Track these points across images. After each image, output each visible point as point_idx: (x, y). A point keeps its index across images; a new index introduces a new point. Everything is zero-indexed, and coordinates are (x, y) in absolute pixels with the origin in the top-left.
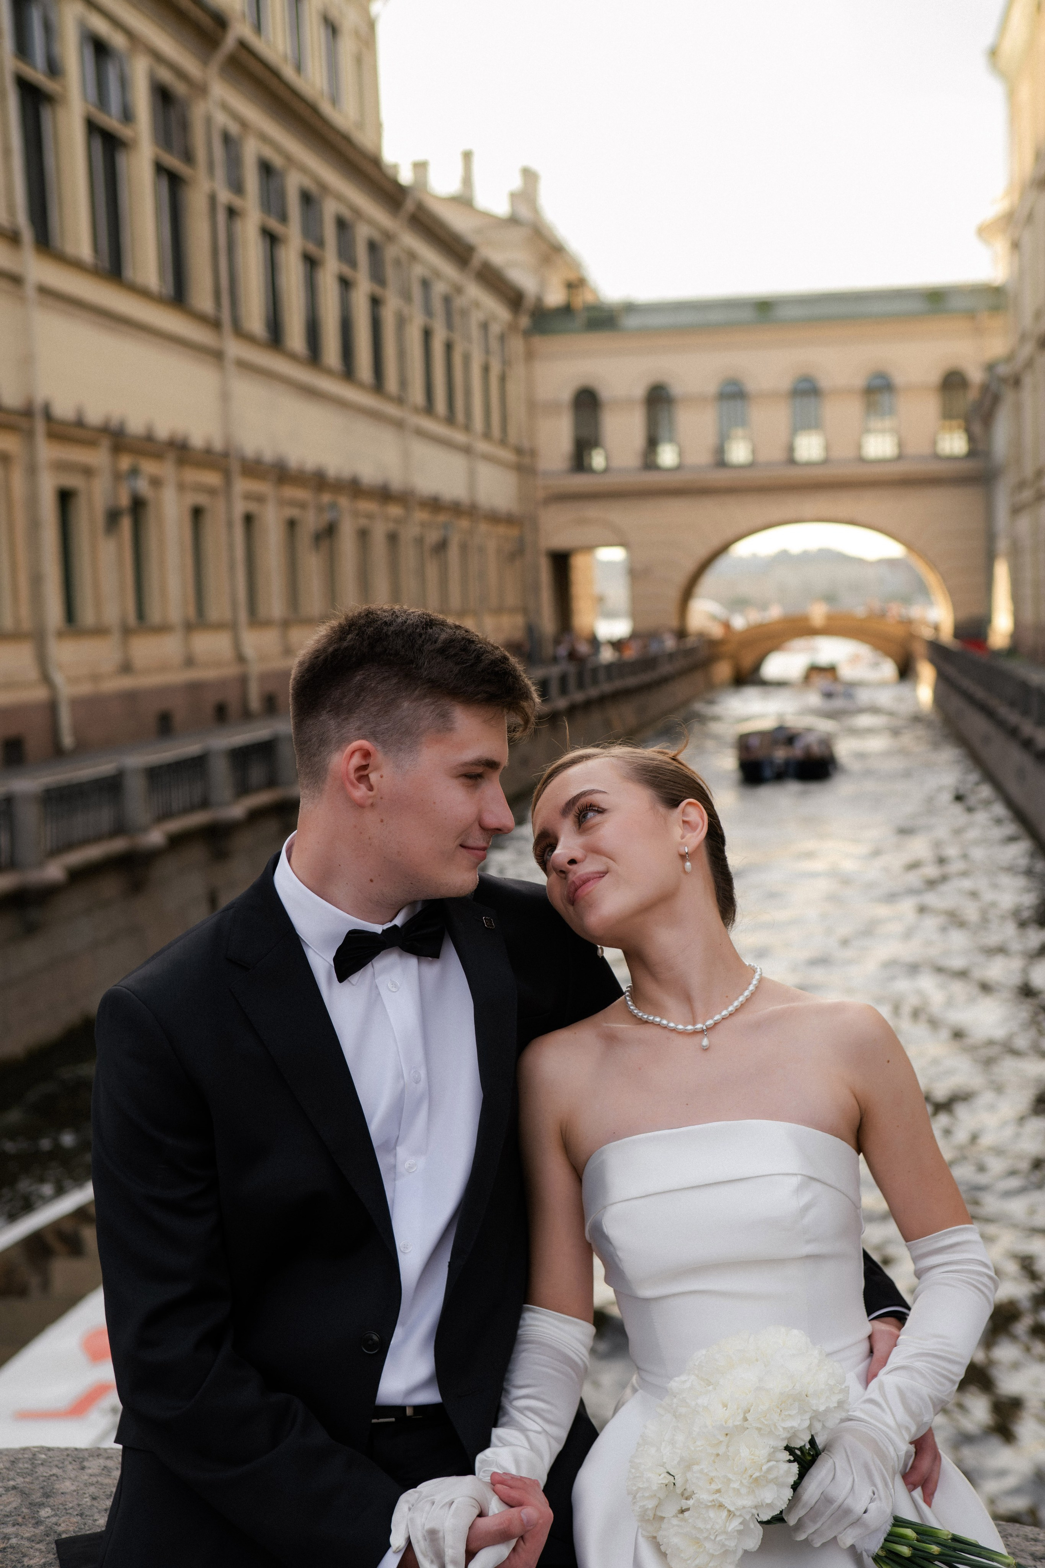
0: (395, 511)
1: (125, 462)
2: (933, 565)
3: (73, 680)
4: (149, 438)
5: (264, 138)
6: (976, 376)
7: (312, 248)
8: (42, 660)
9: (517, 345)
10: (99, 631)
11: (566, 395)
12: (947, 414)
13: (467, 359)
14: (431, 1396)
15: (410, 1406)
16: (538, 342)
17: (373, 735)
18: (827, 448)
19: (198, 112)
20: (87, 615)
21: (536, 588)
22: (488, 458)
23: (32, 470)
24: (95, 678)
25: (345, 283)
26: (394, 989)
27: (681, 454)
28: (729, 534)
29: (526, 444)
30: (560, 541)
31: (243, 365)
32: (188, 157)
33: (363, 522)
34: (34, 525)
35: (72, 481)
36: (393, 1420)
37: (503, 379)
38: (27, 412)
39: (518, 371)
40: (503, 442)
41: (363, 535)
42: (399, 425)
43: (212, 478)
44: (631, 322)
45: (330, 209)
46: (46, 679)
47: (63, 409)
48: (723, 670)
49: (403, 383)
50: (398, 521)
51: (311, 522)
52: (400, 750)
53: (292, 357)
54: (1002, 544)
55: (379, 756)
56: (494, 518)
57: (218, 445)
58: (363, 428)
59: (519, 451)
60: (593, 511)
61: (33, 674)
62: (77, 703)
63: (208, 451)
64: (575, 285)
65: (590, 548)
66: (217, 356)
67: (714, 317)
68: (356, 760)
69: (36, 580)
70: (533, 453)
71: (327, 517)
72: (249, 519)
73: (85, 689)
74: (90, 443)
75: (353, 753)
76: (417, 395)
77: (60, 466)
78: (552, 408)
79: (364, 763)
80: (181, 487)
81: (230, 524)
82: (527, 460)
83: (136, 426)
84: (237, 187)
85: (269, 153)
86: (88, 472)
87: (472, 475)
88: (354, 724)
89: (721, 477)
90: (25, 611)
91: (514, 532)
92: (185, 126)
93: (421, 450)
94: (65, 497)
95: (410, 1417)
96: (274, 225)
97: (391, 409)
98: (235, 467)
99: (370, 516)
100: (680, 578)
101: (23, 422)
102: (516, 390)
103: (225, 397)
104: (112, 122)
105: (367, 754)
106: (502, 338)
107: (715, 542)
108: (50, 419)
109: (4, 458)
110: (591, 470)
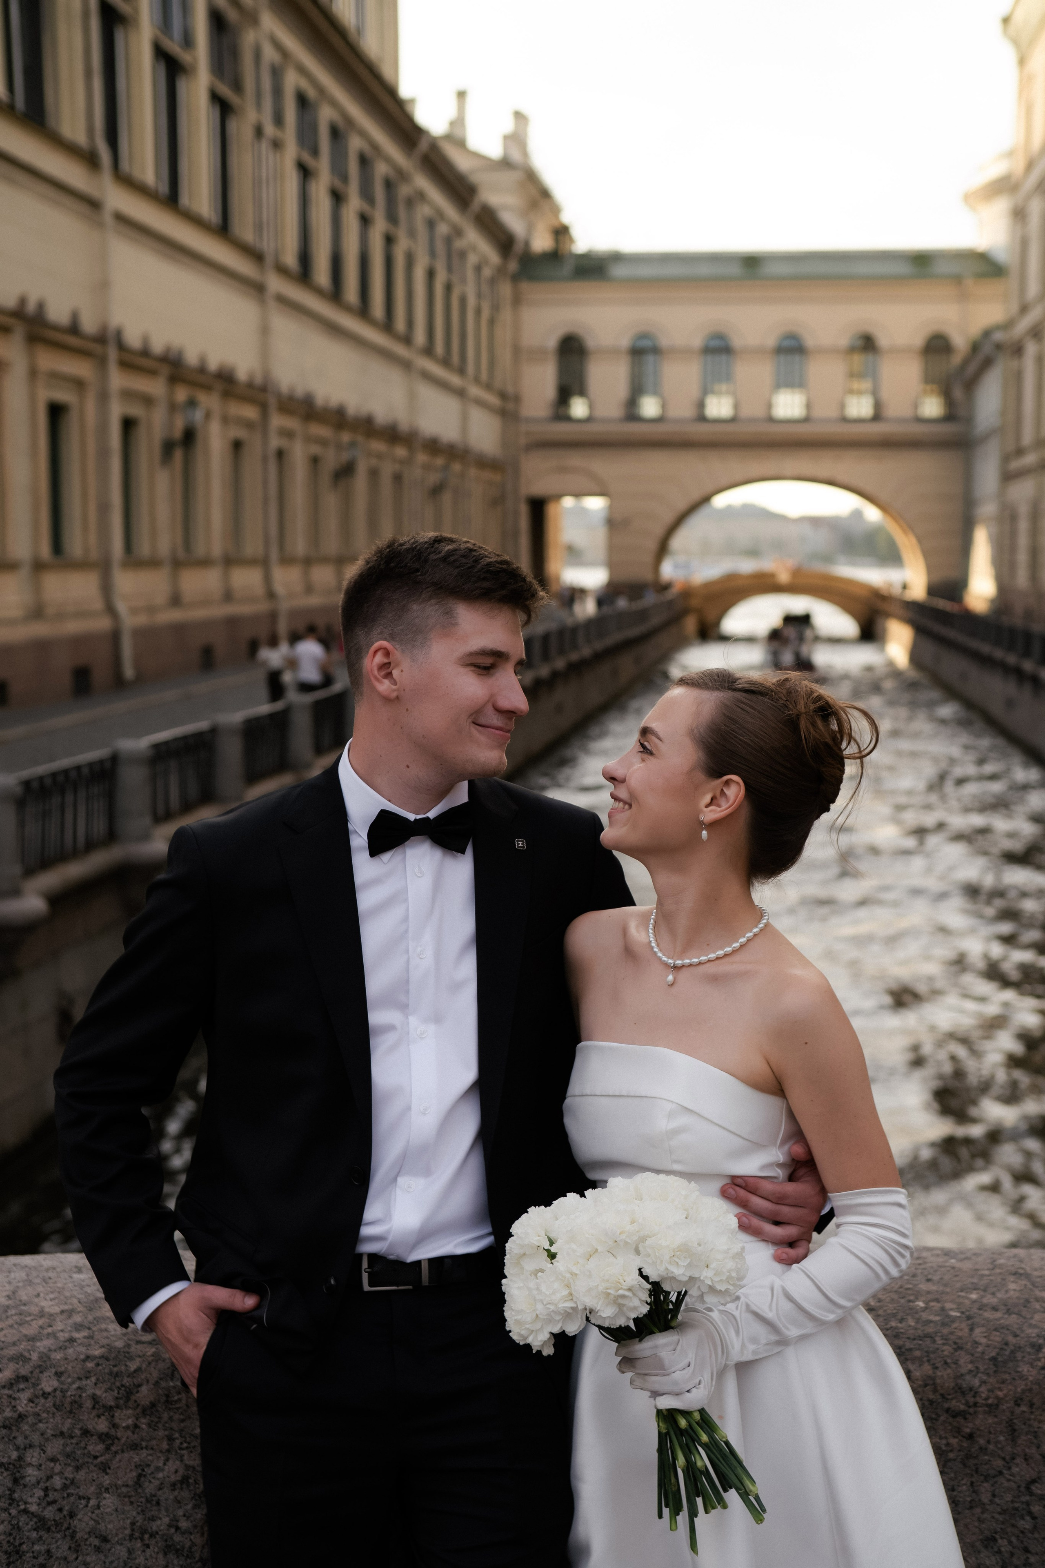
0: (401, 452)
1: (181, 394)
2: (908, 526)
3: (134, 611)
4: (202, 370)
5: (302, 70)
6: (960, 341)
7: (338, 184)
8: (107, 588)
9: (506, 289)
10: (153, 563)
11: (552, 343)
12: (928, 379)
13: (463, 300)
16: (525, 286)
18: (809, 406)
19: (249, 38)
20: (144, 548)
21: (516, 534)
22: (480, 403)
23: (103, 397)
24: (151, 610)
25: (365, 220)
27: (664, 406)
28: (709, 488)
29: (510, 389)
30: (538, 488)
31: (282, 300)
32: (237, 86)
33: (374, 462)
34: (103, 453)
35: (135, 410)
37: (492, 322)
38: (101, 339)
39: (506, 315)
40: (488, 387)
41: (374, 473)
42: (406, 365)
43: (250, 412)
44: (619, 271)
45: (355, 144)
46: (110, 609)
47: (133, 338)
48: (690, 624)
49: (410, 323)
50: (402, 462)
51: (332, 460)
53: (318, 291)
54: (988, 509)
56: (484, 463)
57: (258, 380)
58: (378, 368)
59: (503, 395)
60: (575, 459)
61: (98, 605)
62: (140, 634)
63: (250, 385)
64: (561, 232)
65: (558, 497)
66: (258, 289)
67: (704, 270)
69: (104, 508)
70: (517, 399)
71: (345, 456)
72: (280, 454)
73: (141, 620)
74: (151, 373)
76: (420, 337)
77: (128, 395)
78: (537, 354)
80: (226, 420)
81: (265, 459)
82: (510, 406)
83: (191, 358)
84: (279, 120)
85: (304, 84)
86: (148, 401)
87: (465, 418)
89: (702, 430)
90: (93, 539)
91: (497, 478)
92: (235, 53)
93: (428, 394)
94: (128, 424)
96: (307, 158)
97: (400, 350)
98: (272, 402)
99: (380, 456)
100: (658, 530)
101: (97, 348)
102: (503, 334)
103: (265, 331)
104: (174, 47)
106: (493, 281)
107: (696, 495)
108: (121, 346)
109: (79, 384)
110: (568, 419)
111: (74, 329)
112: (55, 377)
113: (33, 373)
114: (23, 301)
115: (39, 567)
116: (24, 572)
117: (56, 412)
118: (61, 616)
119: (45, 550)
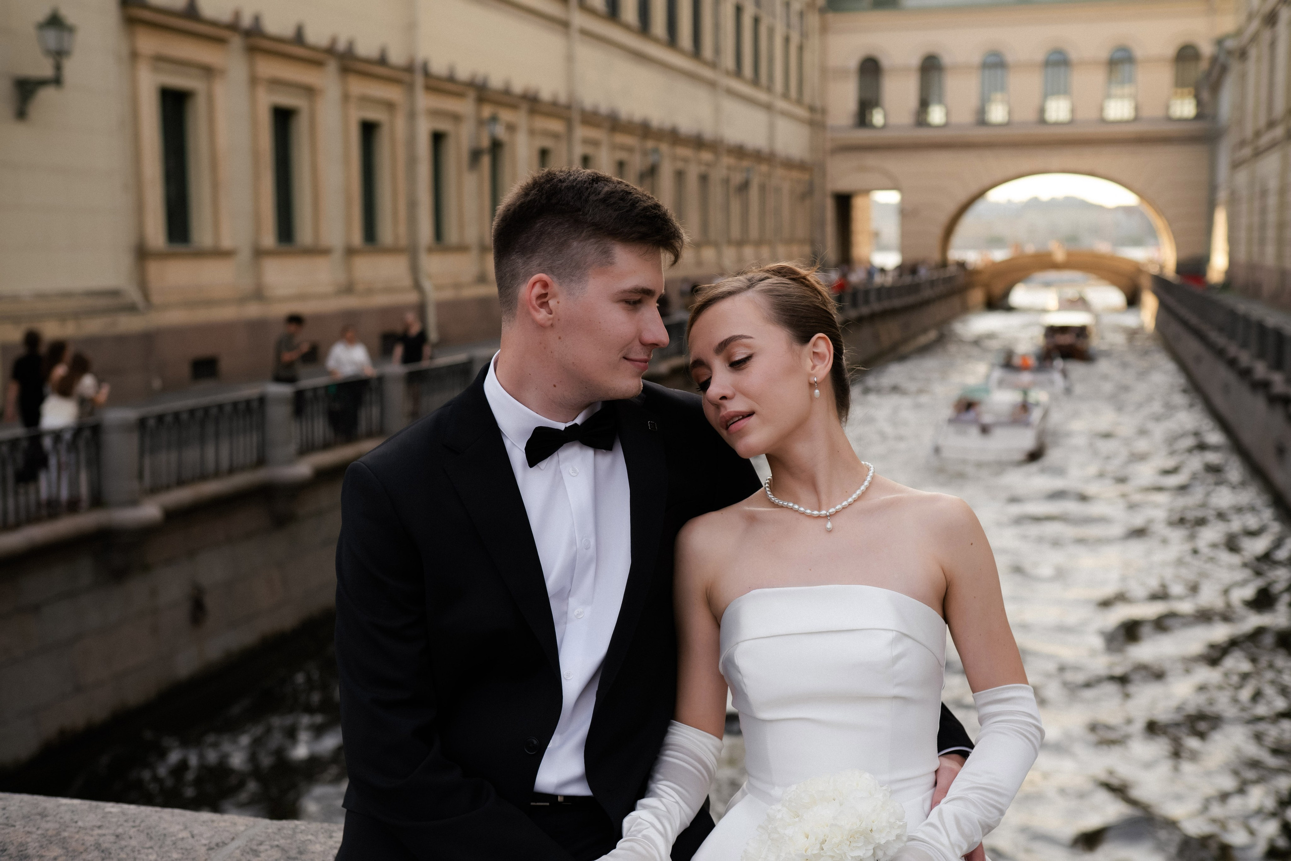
0: (707, 156)
1: (487, 111)
2: (1160, 212)
3: (439, 288)
4: (507, 92)
6: (1207, 49)
8: (414, 269)
9: (813, 20)
10: (461, 248)
11: (853, 63)
12: (1180, 83)
13: (771, 31)
14: (583, 790)
15: (562, 796)
16: (831, 17)
17: (550, 270)
18: (1073, 111)
20: (452, 235)
21: (822, 224)
22: (784, 114)
23: (412, 116)
24: (457, 286)
26: (574, 474)
27: (948, 114)
28: (986, 182)
29: (818, 103)
30: (843, 184)
31: (585, 33)
33: (680, 165)
34: (412, 161)
35: (443, 126)
36: (548, 804)
37: (801, 48)
38: (409, 69)
39: (814, 42)
40: (799, 102)
41: (680, 175)
42: (712, 85)
43: (556, 126)
44: (910, 2)
46: (417, 286)
47: (439, 67)
48: (977, 296)
49: (717, 50)
50: (708, 165)
51: (637, 163)
52: (572, 280)
53: (627, 27)
54: (1222, 195)
55: (555, 286)
56: (789, 164)
57: (563, 98)
58: (683, 87)
59: (812, 109)
60: (871, 160)
61: (407, 281)
62: (442, 306)
63: (554, 103)
65: (867, 192)
66: (565, 25)
68: (538, 290)
69: (412, 205)
70: (824, 111)
71: (651, 159)
72: (586, 160)
73: (448, 294)
74: (459, 95)
75: (534, 284)
76: (728, 61)
77: (435, 113)
78: (841, 73)
79: (543, 292)
80: (532, 132)
82: (818, 117)
83: (496, 82)
86: (456, 118)
87: (772, 128)
88: (535, 262)
89: (981, 133)
90: (402, 229)
91: (806, 177)
93: (730, 106)
94: (438, 138)
95: (560, 803)
97: (707, 73)
98: (576, 116)
99: (686, 160)
100: (943, 218)
101: (406, 77)
102: (810, 58)
103: (570, 59)
105: (545, 285)
106: (801, 14)
107: (974, 188)
108: (426, 73)
109: (390, 106)
110: (871, 126)
111: (382, 61)
112: (365, 100)
113: (346, 98)
114: (334, 41)
115: (350, 252)
116: (337, 256)
117: (369, 130)
118: (370, 291)
119: (357, 238)
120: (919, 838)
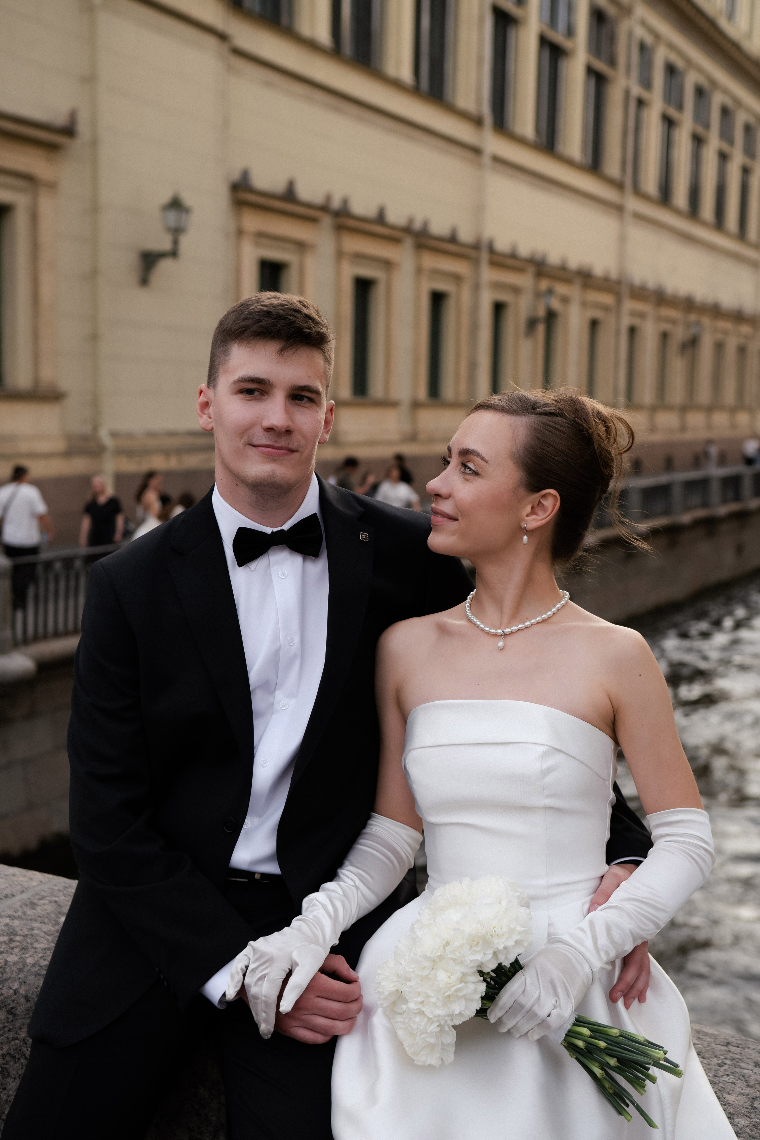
0: (745, 329)
1: (544, 285)
4: (563, 268)
5: (671, 46)
7: (700, 130)
14: (273, 868)
15: (258, 873)
19: (623, 28)
23: (476, 287)
25: (723, 157)
26: (283, 577)
31: (638, 217)
32: (612, 62)
33: (720, 336)
34: (474, 327)
35: (504, 297)
36: (246, 880)
38: (476, 247)
41: (719, 347)
43: (607, 299)
45: (717, 100)
47: (502, 245)
50: (746, 337)
51: (679, 334)
53: (677, 211)
57: (614, 275)
58: (727, 267)
63: (606, 279)
66: (619, 209)
69: (473, 366)
71: (693, 331)
72: (632, 331)
74: (520, 270)
77: (497, 286)
80: (584, 304)
81: (618, 333)
83: (554, 258)
84: (647, 84)
85: (673, 58)
86: (516, 290)
90: (463, 387)
92: (612, 38)
94: (499, 308)
95: (257, 880)
96: (672, 112)
97: (750, 253)
98: (626, 291)
99: (725, 333)
101: (472, 253)
103: (622, 239)
104: (558, 37)
108: (491, 250)
109: (457, 278)
111: (453, 239)
112: (436, 273)
113: (419, 271)
114: (411, 221)
115: (416, 405)
116: (405, 408)
117: (438, 299)
118: (431, 440)
119: (422, 393)
120: (564, 940)
